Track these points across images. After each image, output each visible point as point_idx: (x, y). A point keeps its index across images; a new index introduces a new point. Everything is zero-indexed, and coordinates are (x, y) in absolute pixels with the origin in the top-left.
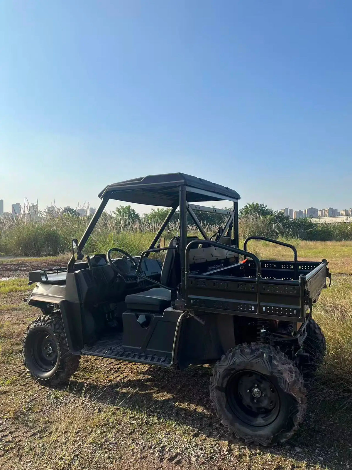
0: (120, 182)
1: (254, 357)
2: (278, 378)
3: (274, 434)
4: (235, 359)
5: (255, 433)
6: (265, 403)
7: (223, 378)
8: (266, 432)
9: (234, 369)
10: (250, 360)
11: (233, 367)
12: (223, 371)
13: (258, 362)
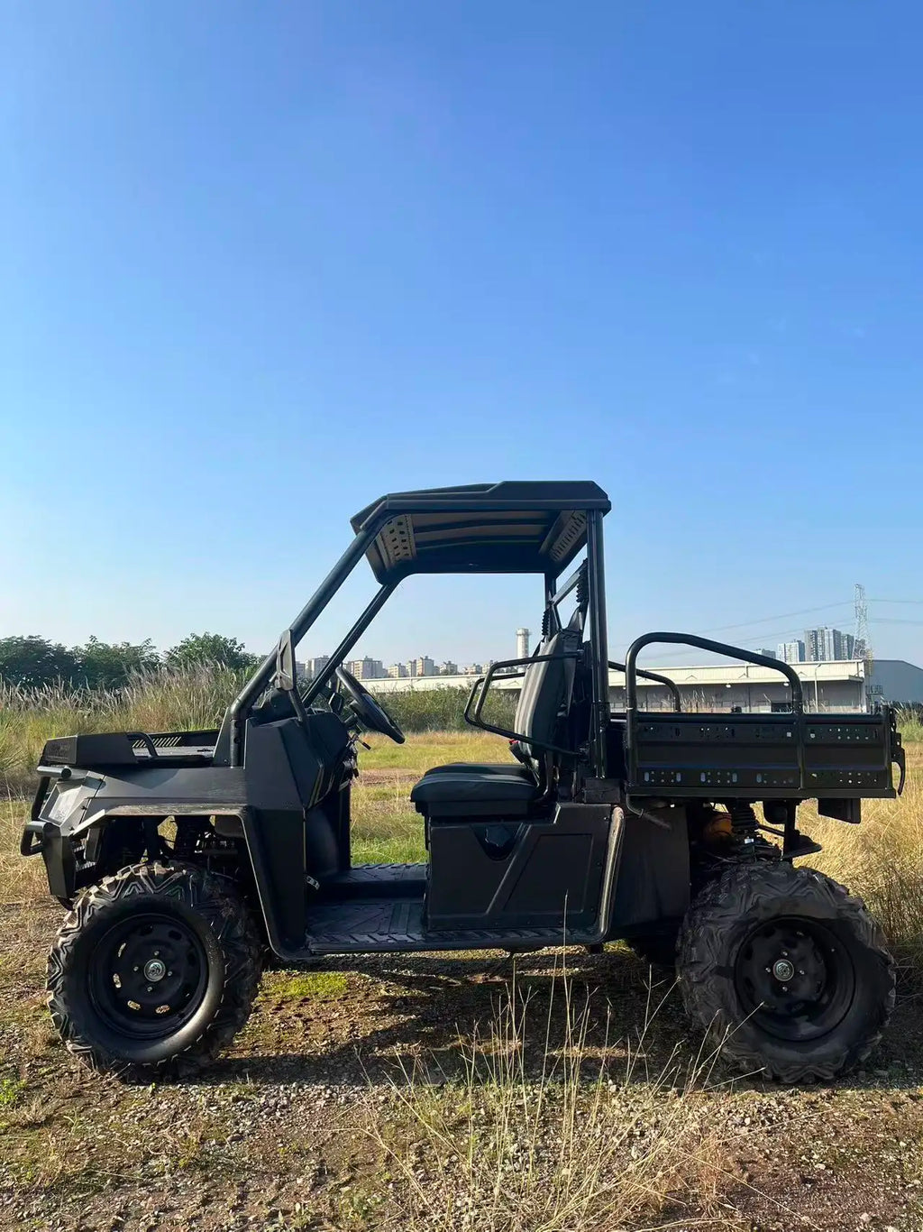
0: (423, 489)
1: (798, 885)
2: (854, 922)
3: (849, 1046)
4: (757, 897)
5: (809, 1055)
6: (805, 990)
7: (731, 946)
8: (833, 1046)
9: (756, 919)
10: (790, 893)
11: (753, 914)
12: (731, 929)
13: (809, 893)
